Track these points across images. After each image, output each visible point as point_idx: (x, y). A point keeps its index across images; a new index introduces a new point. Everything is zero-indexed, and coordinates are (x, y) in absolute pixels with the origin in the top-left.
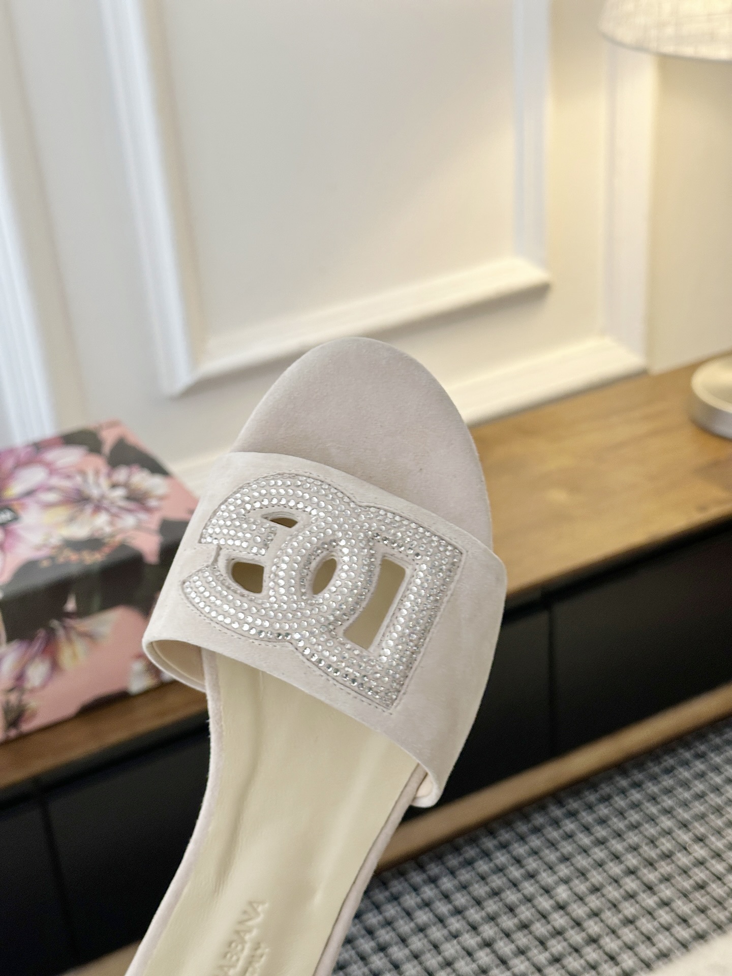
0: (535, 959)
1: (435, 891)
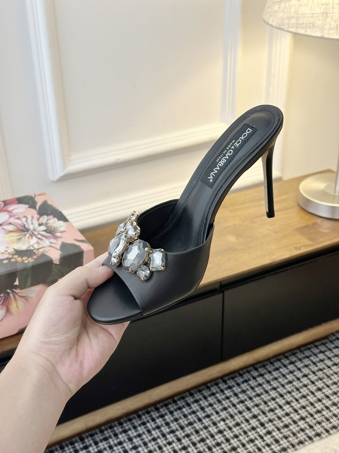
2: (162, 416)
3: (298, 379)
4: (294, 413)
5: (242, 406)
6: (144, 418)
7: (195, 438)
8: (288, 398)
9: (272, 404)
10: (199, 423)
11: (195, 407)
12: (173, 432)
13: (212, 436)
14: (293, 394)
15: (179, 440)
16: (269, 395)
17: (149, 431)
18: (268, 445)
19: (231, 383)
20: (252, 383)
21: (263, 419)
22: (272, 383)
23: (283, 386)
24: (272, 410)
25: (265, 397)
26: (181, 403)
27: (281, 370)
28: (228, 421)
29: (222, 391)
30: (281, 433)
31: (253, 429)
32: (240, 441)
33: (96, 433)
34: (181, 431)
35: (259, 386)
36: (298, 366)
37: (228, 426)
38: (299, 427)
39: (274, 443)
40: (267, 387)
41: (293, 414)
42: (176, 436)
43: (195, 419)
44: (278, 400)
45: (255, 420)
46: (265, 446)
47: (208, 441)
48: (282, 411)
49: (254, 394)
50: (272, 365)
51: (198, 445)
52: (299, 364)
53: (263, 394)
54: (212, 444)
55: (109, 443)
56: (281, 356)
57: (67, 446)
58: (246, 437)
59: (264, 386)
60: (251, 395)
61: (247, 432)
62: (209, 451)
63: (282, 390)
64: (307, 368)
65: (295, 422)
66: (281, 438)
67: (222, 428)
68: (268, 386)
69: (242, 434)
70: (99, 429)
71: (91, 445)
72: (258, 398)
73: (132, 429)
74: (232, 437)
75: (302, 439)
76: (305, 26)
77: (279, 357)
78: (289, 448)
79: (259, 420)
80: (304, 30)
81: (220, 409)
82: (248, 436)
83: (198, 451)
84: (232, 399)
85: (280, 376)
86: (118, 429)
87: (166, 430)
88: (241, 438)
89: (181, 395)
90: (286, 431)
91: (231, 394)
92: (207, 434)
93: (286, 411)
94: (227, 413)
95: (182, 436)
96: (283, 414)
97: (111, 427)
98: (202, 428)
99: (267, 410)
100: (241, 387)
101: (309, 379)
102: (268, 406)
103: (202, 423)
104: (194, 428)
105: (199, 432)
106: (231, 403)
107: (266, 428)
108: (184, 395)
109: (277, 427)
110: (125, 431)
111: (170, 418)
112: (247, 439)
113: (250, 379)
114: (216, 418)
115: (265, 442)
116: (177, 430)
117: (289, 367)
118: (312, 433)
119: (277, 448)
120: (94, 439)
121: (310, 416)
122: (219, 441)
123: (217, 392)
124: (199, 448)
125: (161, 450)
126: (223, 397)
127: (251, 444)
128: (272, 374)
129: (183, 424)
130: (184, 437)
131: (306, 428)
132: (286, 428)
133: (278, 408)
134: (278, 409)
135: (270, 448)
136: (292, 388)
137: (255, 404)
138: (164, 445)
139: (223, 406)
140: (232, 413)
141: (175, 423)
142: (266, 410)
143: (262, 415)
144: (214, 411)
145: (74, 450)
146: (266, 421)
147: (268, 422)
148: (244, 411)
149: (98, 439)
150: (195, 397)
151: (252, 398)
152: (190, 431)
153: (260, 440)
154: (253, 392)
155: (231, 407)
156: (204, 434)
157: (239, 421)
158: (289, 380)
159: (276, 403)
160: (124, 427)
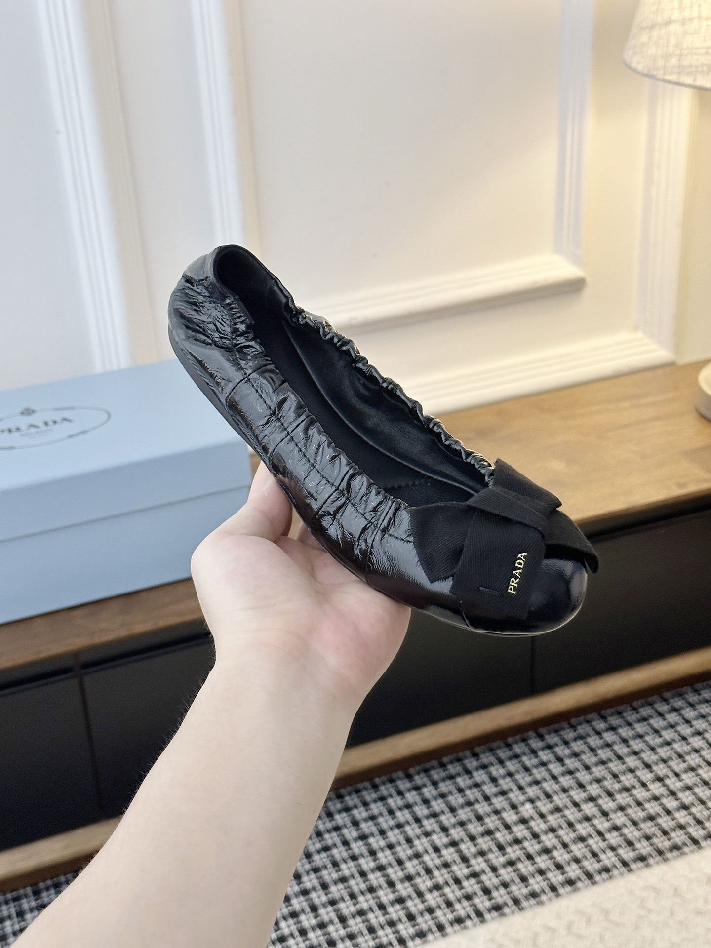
0: (493, 861)
1: (417, 797)
2: (417, 788)
3: (684, 738)
4: (668, 796)
5: (570, 779)
6: (384, 790)
7: (475, 828)
8: (661, 770)
9: (627, 780)
10: (485, 804)
11: (480, 776)
12: (435, 815)
13: (507, 827)
14: (671, 763)
15: (445, 829)
16: (624, 763)
17: (391, 812)
18: (613, 849)
19: (552, 739)
20: (594, 741)
21: (607, 804)
22: (631, 742)
23: (653, 749)
24: (627, 790)
25: (615, 766)
26: (452, 769)
27: (652, 721)
28: (539, 804)
29: (534, 752)
30: (639, 830)
31: (587, 819)
32: (558, 837)
34: (450, 815)
35: (605, 747)
36: (685, 716)
37: (539, 810)
38: (675, 820)
39: (624, 844)
40: (621, 749)
42: (441, 823)
43: (480, 797)
44: (639, 773)
45: (591, 804)
46: (605, 848)
47: (498, 835)
48: (645, 791)
49: (594, 760)
50: (634, 712)
51: (480, 841)
52: (689, 713)
53: (612, 761)
54: (506, 840)
56: (654, 698)
58: (572, 832)
59: (616, 747)
60: (587, 761)
61: (573, 823)
62: (500, 851)
63: (650, 756)
64: (704, 720)
65: (668, 812)
66: (637, 839)
67: (526, 815)
68: (623, 747)
69: (564, 827)
72: (601, 768)
73: (360, 807)
74: (544, 830)
75: (678, 841)
78: (652, 857)
79: (599, 806)
81: (526, 782)
82: (574, 831)
83: (478, 850)
84: (551, 767)
85: (648, 732)
86: (334, 805)
87: (423, 811)
88: (561, 833)
89: (455, 756)
90: (648, 826)
91: (551, 757)
92: (498, 823)
93: (653, 793)
94: (540, 789)
95: (451, 823)
96: (647, 796)
98: (489, 813)
99: (617, 788)
100: (571, 747)
101: (704, 738)
102: (619, 782)
103: (492, 804)
104: (476, 811)
105: (484, 819)
106: (550, 774)
107: (612, 819)
108: (461, 755)
109: (632, 819)
110: (347, 809)
111: (432, 792)
112: (573, 835)
113: (590, 733)
114: (517, 797)
115: (606, 842)
116: (443, 812)
117: (668, 716)
118: (699, 832)
119: (629, 854)
121: (699, 803)
122: (519, 835)
123: (525, 754)
124: (481, 844)
125: (410, 844)
126: (535, 761)
127: (580, 845)
128: (633, 728)
129: (454, 803)
131: (689, 823)
132: (650, 821)
133: (638, 785)
134: (637, 787)
135: (615, 852)
136: (669, 753)
137: (595, 778)
138: (417, 836)
139: (532, 776)
140: (548, 789)
141: (440, 801)
142: (615, 790)
143: (605, 797)
144: (515, 786)
146: (612, 810)
147: (617, 810)
148: (571, 787)
150: (481, 759)
151: (591, 767)
152: (466, 816)
153: (598, 839)
154: (593, 755)
155: (547, 780)
156: (493, 822)
157: (561, 805)
158: (665, 740)
159: (635, 778)
160: (345, 801)
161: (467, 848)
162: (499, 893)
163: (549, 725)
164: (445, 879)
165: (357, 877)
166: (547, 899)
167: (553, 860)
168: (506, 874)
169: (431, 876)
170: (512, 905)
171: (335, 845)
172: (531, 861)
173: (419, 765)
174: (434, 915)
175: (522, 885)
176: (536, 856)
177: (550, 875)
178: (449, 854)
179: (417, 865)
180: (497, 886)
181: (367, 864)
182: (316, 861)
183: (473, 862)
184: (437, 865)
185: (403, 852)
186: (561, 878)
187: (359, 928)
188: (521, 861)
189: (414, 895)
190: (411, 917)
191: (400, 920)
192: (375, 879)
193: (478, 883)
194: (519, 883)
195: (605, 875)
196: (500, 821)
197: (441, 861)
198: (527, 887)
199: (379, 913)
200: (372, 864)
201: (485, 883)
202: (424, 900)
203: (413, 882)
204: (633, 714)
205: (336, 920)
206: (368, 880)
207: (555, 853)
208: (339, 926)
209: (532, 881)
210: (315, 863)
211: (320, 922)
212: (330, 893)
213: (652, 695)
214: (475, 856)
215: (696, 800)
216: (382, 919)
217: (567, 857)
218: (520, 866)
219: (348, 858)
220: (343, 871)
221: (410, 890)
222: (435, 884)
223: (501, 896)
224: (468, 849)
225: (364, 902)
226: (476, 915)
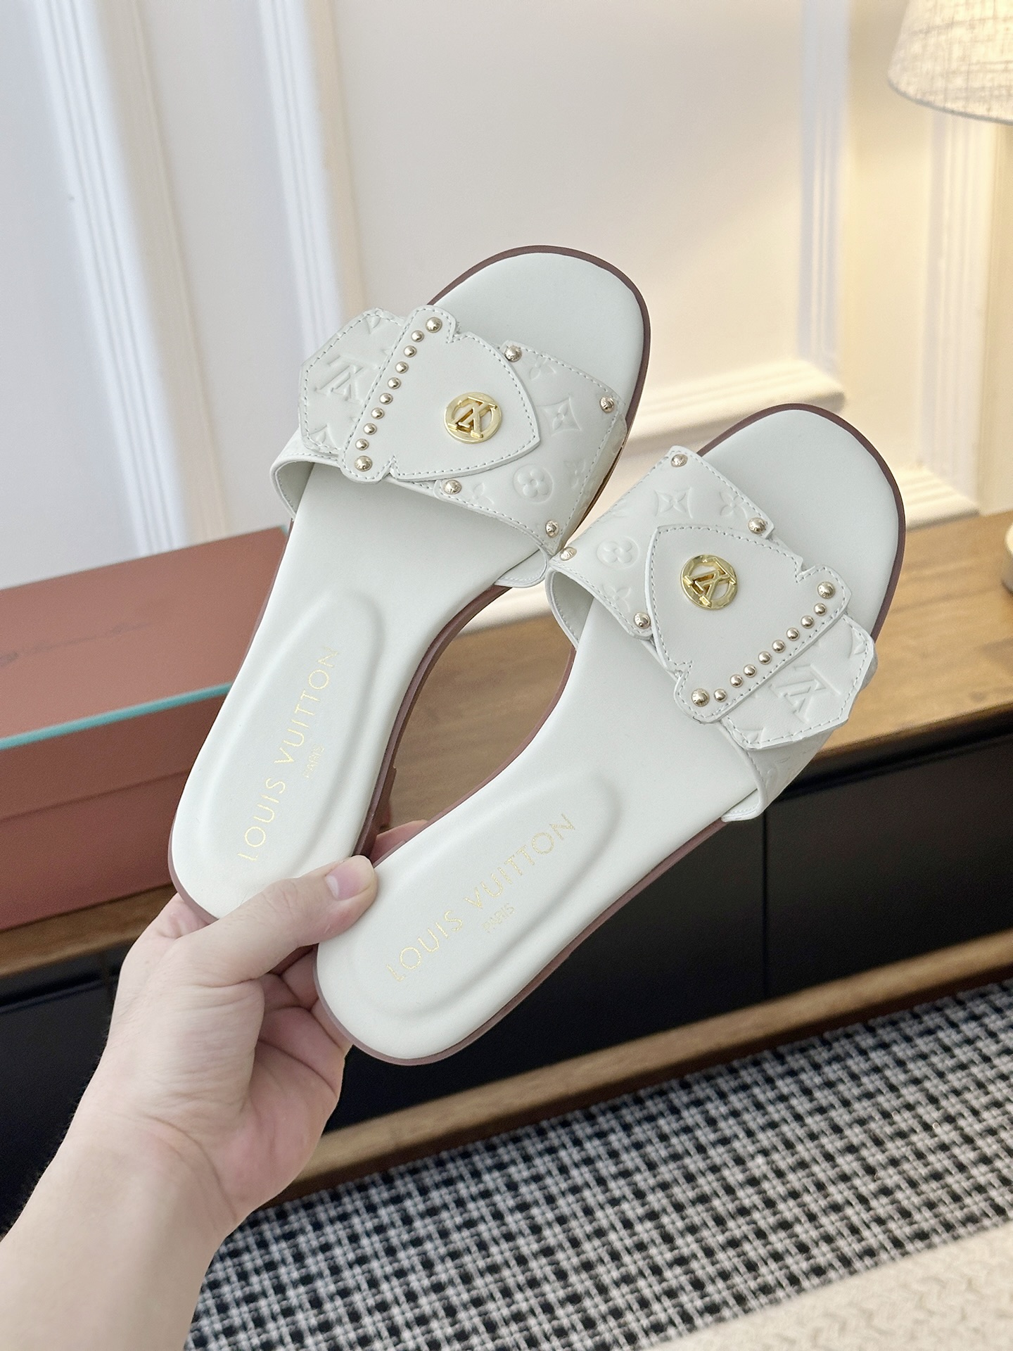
0: (708, 1240)
1: (601, 1148)
2: (601, 1135)
3: (986, 1059)
4: (962, 1144)
5: (821, 1121)
6: (554, 1138)
7: (683, 1193)
8: (952, 1106)
9: (904, 1120)
10: (698, 1157)
11: (691, 1116)
12: (625, 1174)
13: (729, 1190)
14: (968, 1096)
15: (640, 1195)
16: (899, 1097)
17: (563, 1170)
18: (880, 1221)
19: (797, 1061)
20: (857, 1064)
21: (874, 1156)
22: (911, 1066)
23: (941, 1075)
24: (902, 1135)
25: (887, 1101)
26: (652, 1106)
27: (941, 1035)
28: (775, 1156)
29: (770, 1081)
30: (919, 1194)
31: (845, 1178)
32: (802, 1205)
33: (426, 1168)
34: (647, 1174)
35: (873, 1073)
36: (989, 1027)
37: (776, 1166)
38: (971, 1180)
39: (897, 1216)
40: (896, 1075)
41: (959, 1146)
42: (635, 1186)
43: (690, 1146)
44: (920, 1110)
45: (850, 1157)
46: (870, 1222)
47: (716, 1203)
48: (929, 1137)
49: (856, 1091)
50: (916, 1022)
51: (690, 1211)
52: (994, 1022)
53: (882, 1093)
54: (728, 1210)
55: (457, 1192)
56: (946, 999)
57: (349, 1193)
58: (822, 1197)
59: (888, 1073)
60: (847, 1095)
61: (824, 1185)
62: (718, 1226)
63: (936, 1087)
65: (961, 1168)
66: (916, 1207)
67: (757, 1173)
68: (899, 1072)
69: (811, 1190)
70: (435, 1156)
71: (409, 1195)
72: (866, 1103)
73: (519, 1163)
74: (782, 1194)
75: (975, 1210)
76: (987, 93)
77: (939, 1003)
78: (938, 1233)
79: (863, 1159)
80: (986, 106)
81: (758, 1123)
82: (826, 1196)
83: (687, 1225)
84: (794, 1102)
85: (935, 1049)
86: (483, 1160)
87: (610, 1169)
89: (657, 1087)
90: (932, 1189)
91: (795, 1088)
92: (716, 1185)
93: (940, 1138)
94: (777, 1135)
95: (649, 1185)
96: (931, 1144)
97: (466, 1155)
98: (703, 1171)
99: (888, 1133)
100: (823, 1073)
102: (892, 1123)
103: (708, 1157)
104: (685, 1167)
105: (696, 1179)
106: (791, 1113)
107: (879, 1179)
108: (665, 1086)
109: (909, 1177)
110: (501, 1166)
111: (623, 1141)
112: (823, 1203)
113: (851, 1052)
114: (744, 1147)
115: (871, 1212)
116: (638, 1170)
117: (964, 1027)
118: (1006, 1197)
119: (903, 1229)
120: (421, 1179)
121: (1006, 1153)
122: (747, 1203)
123: (757, 1084)
124: (692, 1217)
125: (590, 1217)
126: (771, 1095)
127: (834, 1217)
128: (913, 1045)
129: (654, 1156)
130: (653, 1189)
131: (991, 1184)
132: (934, 1181)
133: (918, 1128)
134: (918, 1131)
135: (882, 1227)
136: (964, 1081)
137: (858, 1119)
138: (599, 1204)
139: (766, 1117)
140: (789, 1135)
141: (634, 1153)
142: (886, 1135)
143: (872, 1147)
144: (741, 1130)
145: (367, 1204)
146: (881, 1164)
147: (887, 1164)
148: (823, 1132)
149: (428, 1181)
150: (693, 1092)
151: (852, 1102)
152: (671, 1175)
153: (859, 1207)
154: (856, 1087)
155: (789, 1121)
156: (709, 1183)
157: (807, 1157)
158: (959, 1060)
159: (914, 1117)
160: (499, 1156)
161: (671, 1222)
162: (716, 1288)
163: (792, 1042)
164: (639, 1268)
165: (514, 1266)
166: (784, 1297)
167: (794, 1240)
168: (726, 1259)
169: (619, 1264)
170: (734, 1305)
171: (482, 1218)
172: (763, 1241)
173: (605, 1100)
174: (622, 1321)
175: (748, 1276)
176: (770, 1234)
177: (789, 1260)
178: (645, 1230)
179: (599, 1247)
180: (713, 1276)
181: (528, 1245)
182: (455, 1243)
183: (679, 1242)
184: (629, 1247)
185: (580, 1227)
186: (805, 1265)
187: (515, 1340)
188: (750, 1241)
189: (594, 1291)
190: (589, 1323)
191: (573, 1328)
192: (539, 1267)
193: (686, 1273)
194: (745, 1273)
195: (868, 1261)
196: (720, 1183)
197: (633, 1242)
198: (755, 1278)
199: (543, 1317)
200: (535, 1247)
201: (696, 1273)
202: (608, 1297)
203: (593, 1272)
204: (914, 1025)
205: (482, 1329)
206: (529, 1270)
207: (798, 1229)
208: (486, 1336)
209: (763, 1270)
210: (453, 1245)
211: (459, 1330)
212: (474, 1288)
213: (941, 997)
214: (682, 1234)
215: (1002, 1149)
216: (547, 1327)
217: (814, 1234)
218: (747, 1247)
219: (499, 1239)
220: (493, 1256)
221: (589, 1283)
222: (624, 1273)
223: (719, 1292)
224: (673, 1223)
225: (522, 1301)
226: (682, 1319)
